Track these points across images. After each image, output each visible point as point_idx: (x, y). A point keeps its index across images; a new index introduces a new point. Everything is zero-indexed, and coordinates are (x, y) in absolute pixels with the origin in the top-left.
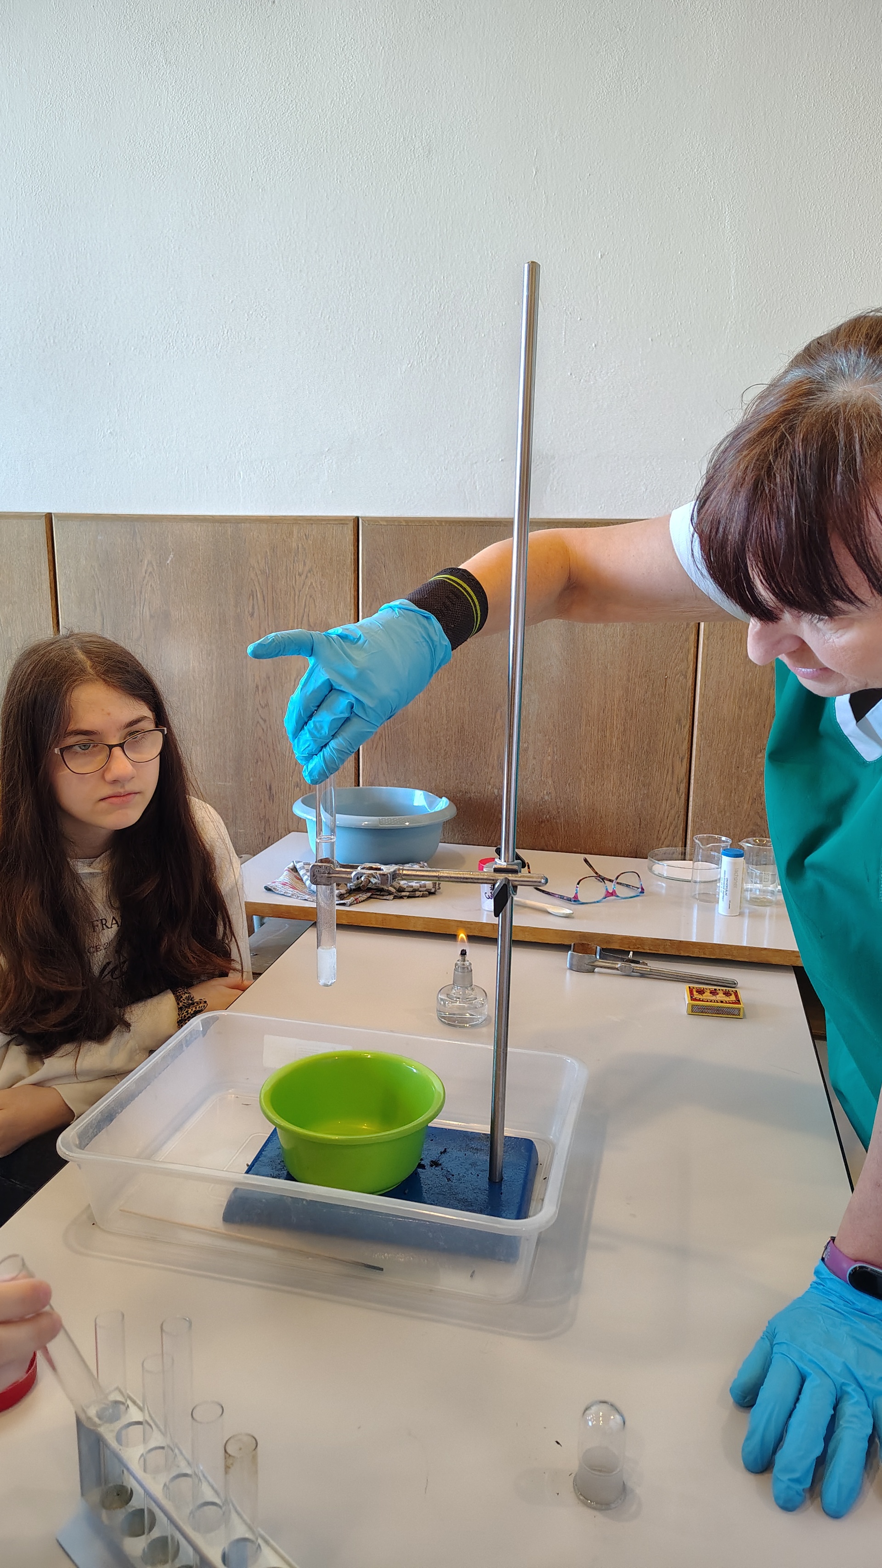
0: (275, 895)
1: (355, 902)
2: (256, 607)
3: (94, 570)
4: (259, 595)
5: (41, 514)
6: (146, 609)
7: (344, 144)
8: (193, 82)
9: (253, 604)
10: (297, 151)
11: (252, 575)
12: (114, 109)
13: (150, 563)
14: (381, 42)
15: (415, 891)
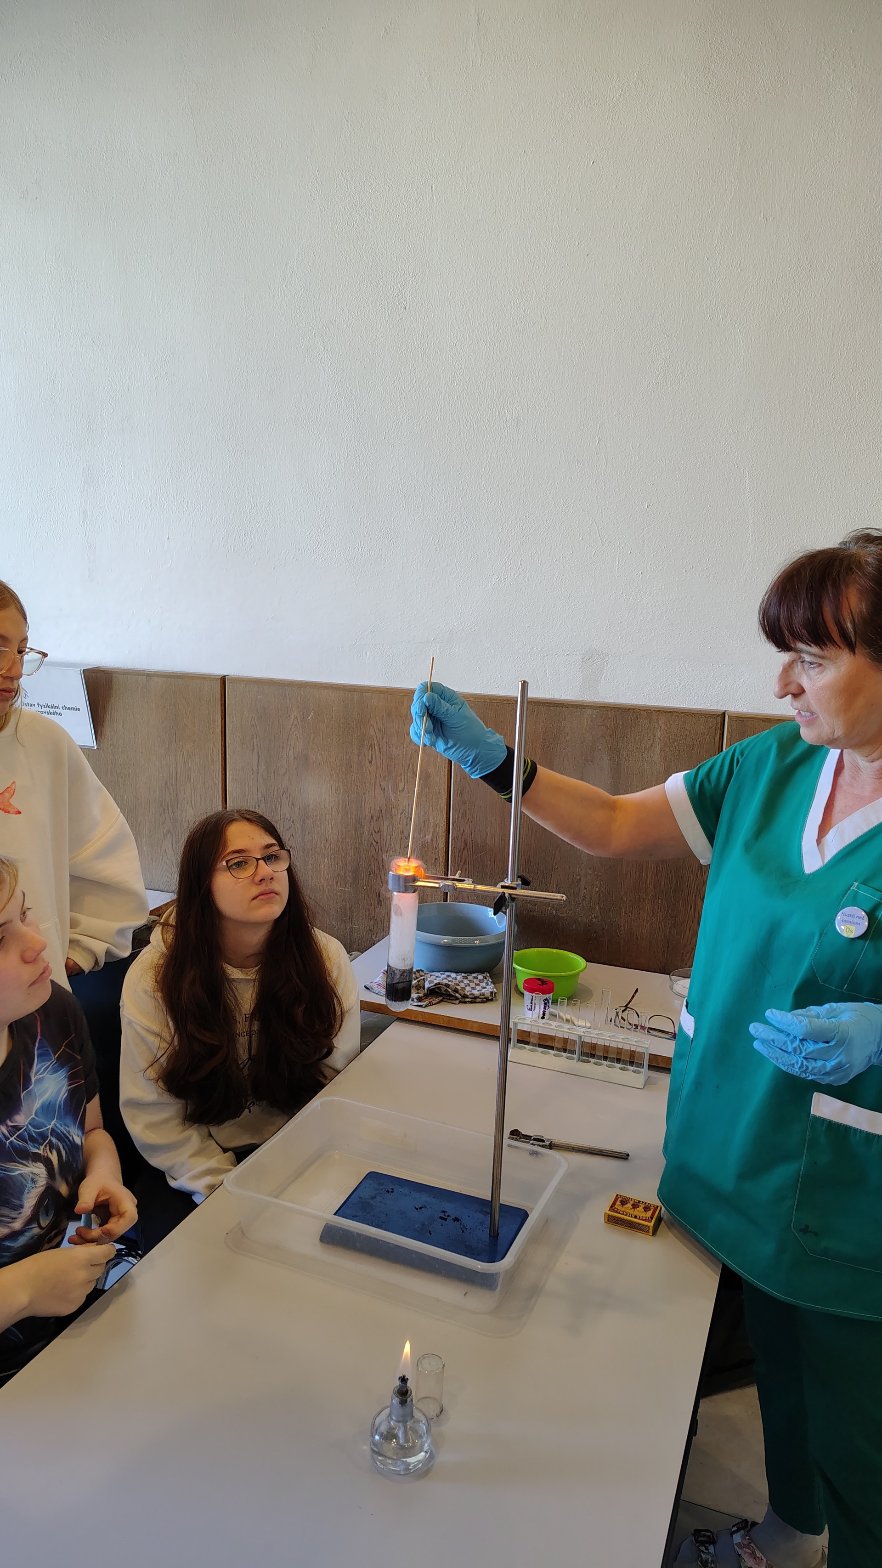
0: (371, 993)
1: (429, 1004)
2: (374, 757)
3: (254, 720)
4: (376, 747)
5: (217, 677)
6: (291, 752)
7: (454, 415)
8: (344, 365)
9: (372, 755)
10: (419, 418)
11: (373, 734)
12: (285, 383)
13: (296, 718)
14: (484, 341)
15: (476, 998)
